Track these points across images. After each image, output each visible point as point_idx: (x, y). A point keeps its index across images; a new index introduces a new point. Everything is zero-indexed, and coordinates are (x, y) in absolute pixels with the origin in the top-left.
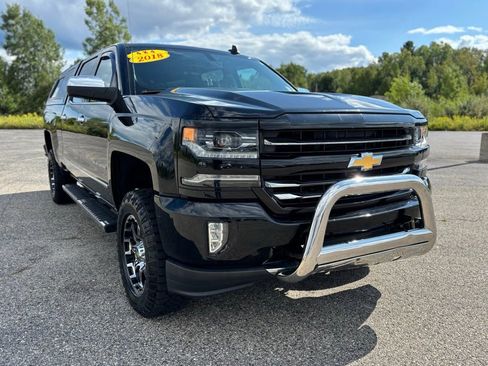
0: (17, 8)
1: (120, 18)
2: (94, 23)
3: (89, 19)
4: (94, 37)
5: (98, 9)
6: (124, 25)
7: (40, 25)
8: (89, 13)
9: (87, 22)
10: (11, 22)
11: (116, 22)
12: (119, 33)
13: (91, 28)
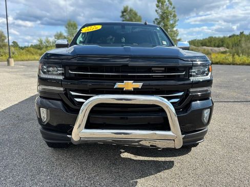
0: (127, 7)
1: (172, 7)
2: (159, 11)
3: (157, 9)
4: (158, 18)
5: (162, 4)
6: (174, 10)
7: (136, 14)
8: (158, 6)
9: (156, 11)
10: (125, 14)
11: (170, 9)
12: (171, 14)
13: (158, 13)
